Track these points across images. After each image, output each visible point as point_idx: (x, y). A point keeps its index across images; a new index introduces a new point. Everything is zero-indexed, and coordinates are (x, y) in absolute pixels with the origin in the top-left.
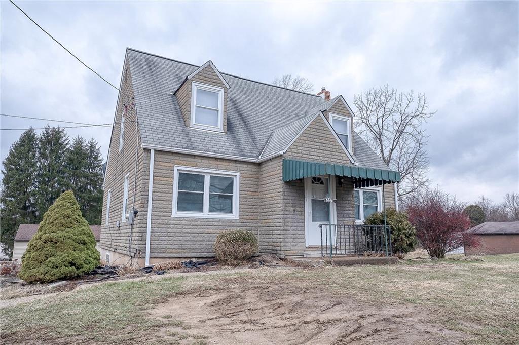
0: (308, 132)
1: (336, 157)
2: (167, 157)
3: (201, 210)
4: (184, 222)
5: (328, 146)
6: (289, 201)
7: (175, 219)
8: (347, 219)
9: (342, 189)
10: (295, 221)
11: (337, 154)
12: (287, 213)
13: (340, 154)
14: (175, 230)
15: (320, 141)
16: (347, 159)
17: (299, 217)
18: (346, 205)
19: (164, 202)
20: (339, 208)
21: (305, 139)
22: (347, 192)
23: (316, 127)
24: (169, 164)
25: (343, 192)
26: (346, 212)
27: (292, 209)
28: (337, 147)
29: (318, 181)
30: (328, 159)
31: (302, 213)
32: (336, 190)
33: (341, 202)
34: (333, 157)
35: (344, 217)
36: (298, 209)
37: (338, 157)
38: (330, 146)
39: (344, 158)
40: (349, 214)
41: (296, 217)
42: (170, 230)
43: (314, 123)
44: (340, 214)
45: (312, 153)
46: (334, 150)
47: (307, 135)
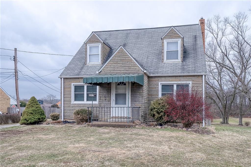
0: (114, 59)
1: (132, 69)
2: (68, 80)
3: (83, 100)
4: (76, 106)
5: (126, 64)
6: (102, 95)
7: (73, 104)
8: (138, 103)
9: (135, 86)
10: (106, 104)
11: (132, 67)
12: (101, 101)
13: (135, 67)
14: (72, 109)
15: (121, 62)
16: (139, 69)
17: (108, 103)
18: (137, 95)
19: (68, 98)
20: (132, 97)
21: (112, 63)
22: (138, 88)
23: (119, 55)
24: (69, 83)
25: (135, 88)
26: (137, 99)
27: (104, 99)
28: (132, 64)
29: (122, 84)
30: (126, 71)
31: (110, 100)
32: (131, 87)
33: (134, 94)
34: (130, 69)
35: (135, 102)
36: (107, 99)
37: (133, 69)
38: (128, 64)
39: (137, 69)
40: (139, 100)
41: (106, 102)
42: (71, 109)
43: (118, 53)
44: (133, 100)
45: (116, 70)
46: (131, 66)
47: (113, 61)
